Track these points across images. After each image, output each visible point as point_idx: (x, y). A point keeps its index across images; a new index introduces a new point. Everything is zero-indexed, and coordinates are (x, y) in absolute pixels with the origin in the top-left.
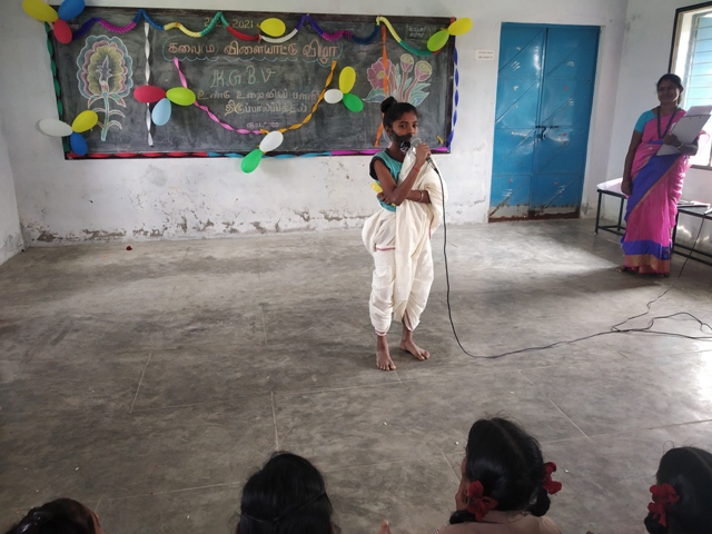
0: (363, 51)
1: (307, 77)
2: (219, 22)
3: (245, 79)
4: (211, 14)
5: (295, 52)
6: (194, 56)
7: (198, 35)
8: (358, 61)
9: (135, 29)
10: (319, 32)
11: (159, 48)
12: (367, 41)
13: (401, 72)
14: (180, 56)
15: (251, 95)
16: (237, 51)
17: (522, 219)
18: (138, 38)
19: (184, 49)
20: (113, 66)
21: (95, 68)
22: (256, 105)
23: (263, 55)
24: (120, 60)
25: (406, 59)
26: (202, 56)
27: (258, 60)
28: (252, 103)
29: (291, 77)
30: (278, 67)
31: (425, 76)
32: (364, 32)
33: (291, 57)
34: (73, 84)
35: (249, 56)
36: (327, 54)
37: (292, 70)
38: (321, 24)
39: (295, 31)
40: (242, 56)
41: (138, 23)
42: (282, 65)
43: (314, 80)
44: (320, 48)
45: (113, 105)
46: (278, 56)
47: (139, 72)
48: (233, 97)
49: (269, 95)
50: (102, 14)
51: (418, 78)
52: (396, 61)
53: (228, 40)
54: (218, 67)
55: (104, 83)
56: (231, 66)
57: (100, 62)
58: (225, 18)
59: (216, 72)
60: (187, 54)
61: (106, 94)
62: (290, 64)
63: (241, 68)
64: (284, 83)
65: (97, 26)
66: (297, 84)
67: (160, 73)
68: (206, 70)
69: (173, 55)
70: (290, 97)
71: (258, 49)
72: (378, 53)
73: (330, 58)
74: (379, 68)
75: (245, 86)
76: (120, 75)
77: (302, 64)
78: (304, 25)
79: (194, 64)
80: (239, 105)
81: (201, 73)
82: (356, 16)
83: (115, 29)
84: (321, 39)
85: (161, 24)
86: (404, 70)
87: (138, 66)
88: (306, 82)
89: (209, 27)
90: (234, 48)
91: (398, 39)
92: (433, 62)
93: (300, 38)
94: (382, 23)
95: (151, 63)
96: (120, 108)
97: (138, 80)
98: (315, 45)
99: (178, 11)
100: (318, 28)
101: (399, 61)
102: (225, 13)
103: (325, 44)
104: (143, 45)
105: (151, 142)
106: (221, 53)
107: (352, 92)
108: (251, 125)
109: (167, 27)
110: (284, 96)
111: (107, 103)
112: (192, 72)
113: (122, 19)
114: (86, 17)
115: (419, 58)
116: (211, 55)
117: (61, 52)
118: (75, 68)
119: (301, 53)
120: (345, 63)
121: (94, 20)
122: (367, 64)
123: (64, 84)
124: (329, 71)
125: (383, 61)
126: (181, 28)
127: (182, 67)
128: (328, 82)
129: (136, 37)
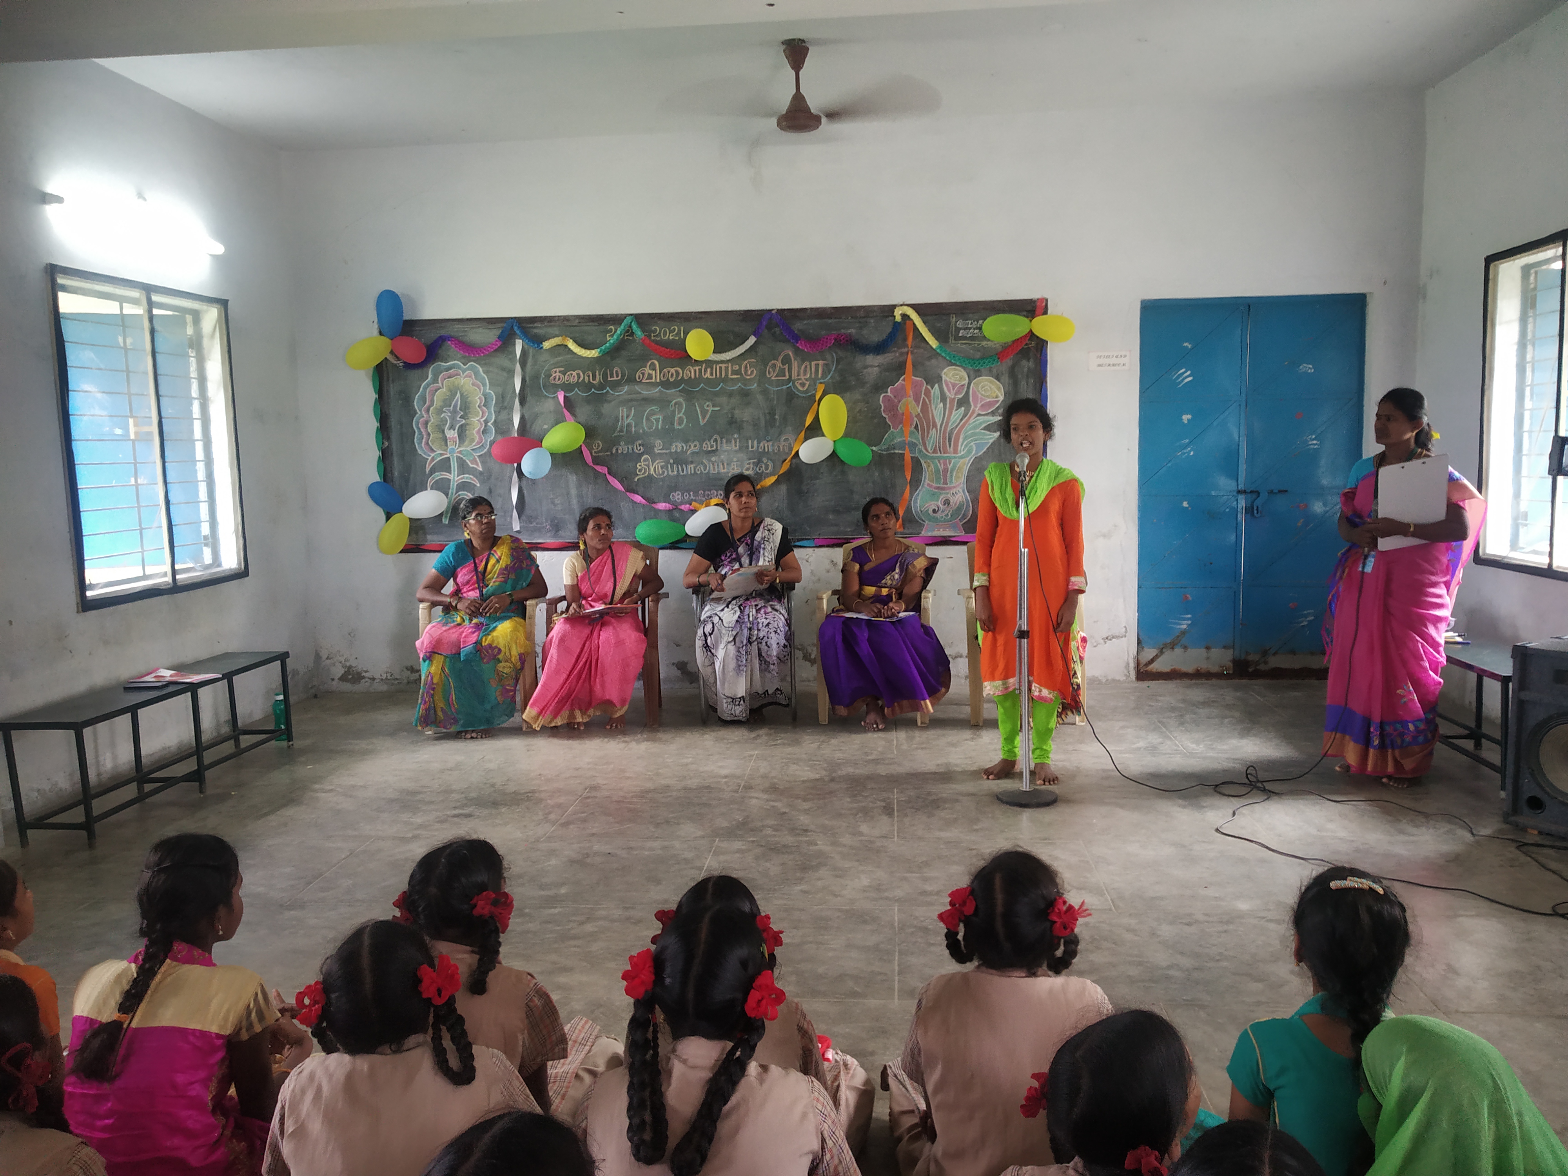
0: (872, 365)
1: (772, 414)
2: (629, 332)
3: (669, 420)
4: (616, 320)
5: (752, 373)
6: (588, 386)
7: (594, 353)
8: (862, 383)
9: (499, 349)
10: (794, 338)
11: (536, 377)
12: (879, 348)
13: (943, 399)
14: (567, 387)
15: (677, 446)
16: (657, 377)
17: (1219, 676)
18: (506, 363)
19: (573, 377)
20: (466, 407)
21: (440, 411)
22: (686, 463)
23: (699, 380)
24: (477, 399)
25: (953, 376)
26: (601, 387)
27: (691, 390)
28: (680, 460)
29: (745, 415)
30: (724, 399)
31: (990, 404)
32: (874, 334)
33: (746, 382)
34: (408, 436)
35: (676, 384)
36: (807, 373)
37: (748, 404)
38: (798, 326)
39: (752, 340)
40: (666, 384)
41: (507, 339)
42: (731, 395)
43: (784, 419)
44: (795, 365)
45: (463, 467)
46: (725, 380)
47: (504, 416)
48: (648, 449)
49: (708, 446)
50: (454, 330)
51: (976, 408)
52: (933, 379)
53: (643, 359)
54: (627, 402)
55: (451, 434)
56: (647, 400)
57: (447, 402)
58: (639, 325)
59: (622, 411)
60: (577, 385)
61: (454, 451)
62: (745, 394)
63: (663, 403)
64: (734, 425)
65: (450, 348)
66: (756, 425)
67: (536, 416)
68: (606, 408)
69: (556, 387)
70: (743, 448)
71: (691, 372)
72: (899, 369)
73: (814, 382)
74: (900, 394)
75: (669, 433)
76: (476, 421)
77: (765, 392)
78: (769, 328)
79: (588, 401)
80: (658, 464)
81: (601, 412)
82: (859, 308)
83: (470, 350)
84: (797, 351)
85: (537, 340)
86: (950, 395)
87: (503, 406)
88: (771, 422)
89: (611, 340)
90: (653, 372)
91: (933, 342)
92: (1005, 378)
93: (762, 350)
94: (905, 317)
95: (522, 402)
96: (472, 471)
97: (502, 427)
98: (786, 361)
99: (566, 319)
100: (790, 332)
101: (939, 379)
102: (640, 318)
103: (804, 358)
104: (511, 373)
105: (516, 526)
106: (631, 380)
107: (846, 435)
108: (677, 497)
109: (547, 345)
110: (734, 446)
111: (454, 465)
112: (584, 411)
113: (487, 337)
114: (432, 335)
115: (978, 373)
116: (615, 385)
117: (393, 389)
118: (412, 413)
119: (762, 374)
120: (839, 388)
121: (442, 340)
122: (880, 387)
123: (394, 436)
124: (812, 401)
125: (908, 381)
126: (572, 345)
127: (569, 404)
128: (809, 420)
129: (501, 360)
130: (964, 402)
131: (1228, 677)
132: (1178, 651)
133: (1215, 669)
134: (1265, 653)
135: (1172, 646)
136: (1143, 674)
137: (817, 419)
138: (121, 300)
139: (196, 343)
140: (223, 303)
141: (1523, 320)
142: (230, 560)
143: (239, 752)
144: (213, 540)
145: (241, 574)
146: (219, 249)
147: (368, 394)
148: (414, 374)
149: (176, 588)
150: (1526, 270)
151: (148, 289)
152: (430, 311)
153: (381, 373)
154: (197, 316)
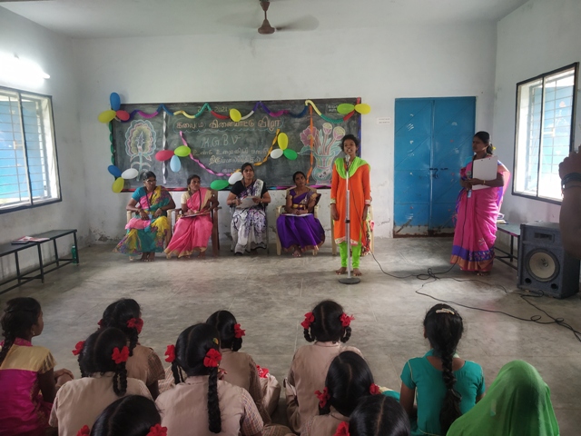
0: (297, 122)
1: (260, 140)
2: (206, 109)
3: (222, 142)
4: (201, 104)
5: (252, 125)
6: (191, 129)
7: (193, 117)
8: (294, 129)
9: (157, 115)
10: (268, 111)
11: (171, 126)
12: (300, 116)
13: (323, 134)
14: (183, 130)
15: (225, 152)
16: (217, 126)
17: (423, 236)
18: (160, 120)
19: (185, 126)
20: (145, 137)
21: (135, 139)
22: (228, 158)
23: (233, 127)
24: (149, 134)
25: (327, 126)
26: (196, 129)
27: (230, 131)
28: (226, 157)
29: (250, 140)
30: (242, 134)
31: (340, 137)
32: (298, 110)
33: (250, 128)
34: (123, 148)
35: (224, 129)
36: (273, 125)
37: (251, 136)
38: (269, 107)
39: (252, 112)
40: (220, 129)
41: (160, 112)
42: (245, 133)
43: (265, 142)
44: (268, 122)
45: (144, 160)
46: (243, 127)
47: (159, 140)
48: (214, 153)
49: (236, 152)
50: (141, 108)
51: (335, 138)
52: (320, 127)
53: (212, 119)
54: (205, 136)
55: (140, 147)
56: (213, 135)
57: (138, 135)
58: (210, 106)
59: (204, 139)
60: (187, 129)
61: (141, 154)
62: (250, 132)
63: (219, 136)
64: (246, 144)
65: (138, 115)
66: (254, 144)
67: (171, 141)
68: (198, 138)
69: (179, 130)
70: (250, 153)
71: (230, 124)
72: (308, 123)
73: (276, 128)
74: (308, 133)
75: (222, 147)
76: (149, 143)
77: (257, 132)
78: (259, 108)
79: (191, 135)
80: (218, 159)
81: (195, 140)
82: (292, 101)
83: (146, 116)
84: (269, 116)
85: (171, 112)
86: (326, 133)
87: (159, 136)
88: (260, 143)
89: (200, 112)
90: (215, 124)
91: (319, 114)
92: (346, 127)
93: (256, 116)
94: (309, 104)
95: (166, 135)
96: (148, 161)
97: (159, 146)
98: (265, 120)
99: (182, 103)
100: (267, 109)
101: (322, 127)
102: (211, 104)
103: (272, 119)
104: (162, 124)
105: (165, 182)
106: (207, 127)
107: (288, 148)
108: (225, 171)
109: (175, 114)
110: (246, 152)
111: (141, 159)
112: (190, 139)
113: (152, 111)
114: (131, 110)
115: (336, 125)
116: (201, 129)
117: (117, 130)
118: (124, 140)
119: (256, 125)
120: (285, 130)
121: (135, 111)
122: (300, 130)
123: (118, 148)
124: (275, 135)
125: (311, 128)
126: (185, 114)
127: (184, 136)
128: (274, 143)
129: (158, 119)
130: (331, 136)
131: (426, 236)
132: (408, 227)
133: (422, 234)
134: (439, 228)
135: (406, 225)
136: (396, 235)
137: (277, 142)
138: (9, 96)
139: (40, 112)
140: (50, 97)
141: (530, 106)
142: (55, 195)
143: (58, 267)
144: (48, 188)
145: (59, 200)
146: (48, 77)
147: (108, 132)
148: (125, 125)
149: (33, 206)
150: (531, 88)
151: (20, 92)
152: (130, 101)
153: (112, 124)
154: (40, 102)
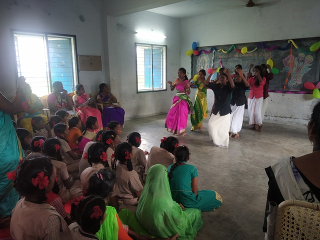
0: (282, 53)
2: (233, 48)
4: (231, 45)
5: (256, 55)
6: (225, 58)
7: (226, 52)
8: (280, 57)
11: (216, 57)
12: (284, 49)
13: (298, 60)
14: (221, 59)
16: (238, 56)
19: (223, 57)
20: (205, 63)
21: (201, 64)
23: (245, 57)
24: (206, 61)
25: (301, 55)
26: (227, 58)
29: (254, 63)
30: (250, 61)
32: (284, 46)
33: (255, 57)
34: (196, 68)
35: (241, 58)
37: (255, 61)
38: (267, 45)
39: (256, 48)
40: (239, 58)
41: (212, 51)
42: (251, 59)
44: (265, 53)
46: (251, 57)
50: (204, 49)
51: (306, 62)
53: (235, 53)
54: (232, 61)
55: (202, 67)
56: (236, 60)
57: (202, 62)
58: (235, 46)
59: (231, 63)
62: (254, 59)
63: (238, 61)
65: (203, 52)
67: (216, 64)
68: (228, 62)
73: (269, 57)
74: (289, 59)
76: (206, 65)
77: (258, 59)
78: (260, 46)
79: (225, 61)
81: (226, 64)
83: (206, 52)
84: (266, 50)
85: (217, 50)
86: (300, 59)
87: (211, 63)
89: (230, 49)
91: (296, 47)
92: (314, 55)
93: (258, 50)
95: (214, 62)
97: (210, 66)
99: (222, 45)
100: (265, 46)
101: (298, 56)
103: (267, 52)
104: (212, 56)
106: (233, 57)
112: (224, 63)
113: (208, 50)
114: (200, 50)
115: (307, 55)
116: (230, 58)
117: (194, 59)
118: (196, 64)
119: (258, 55)
120: (274, 58)
121: (202, 50)
122: (283, 58)
123: (194, 68)
125: (291, 56)
126: (223, 51)
127: (221, 61)
129: (211, 54)
130: (303, 61)
138: (147, 47)
140: (166, 46)
145: (166, 90)
146: (166, 37)
147: (191, 61)
148: (197, 57)
149: (153, 91)
151: (152, 45)
153: (192, 56)
154: (162, 49)
